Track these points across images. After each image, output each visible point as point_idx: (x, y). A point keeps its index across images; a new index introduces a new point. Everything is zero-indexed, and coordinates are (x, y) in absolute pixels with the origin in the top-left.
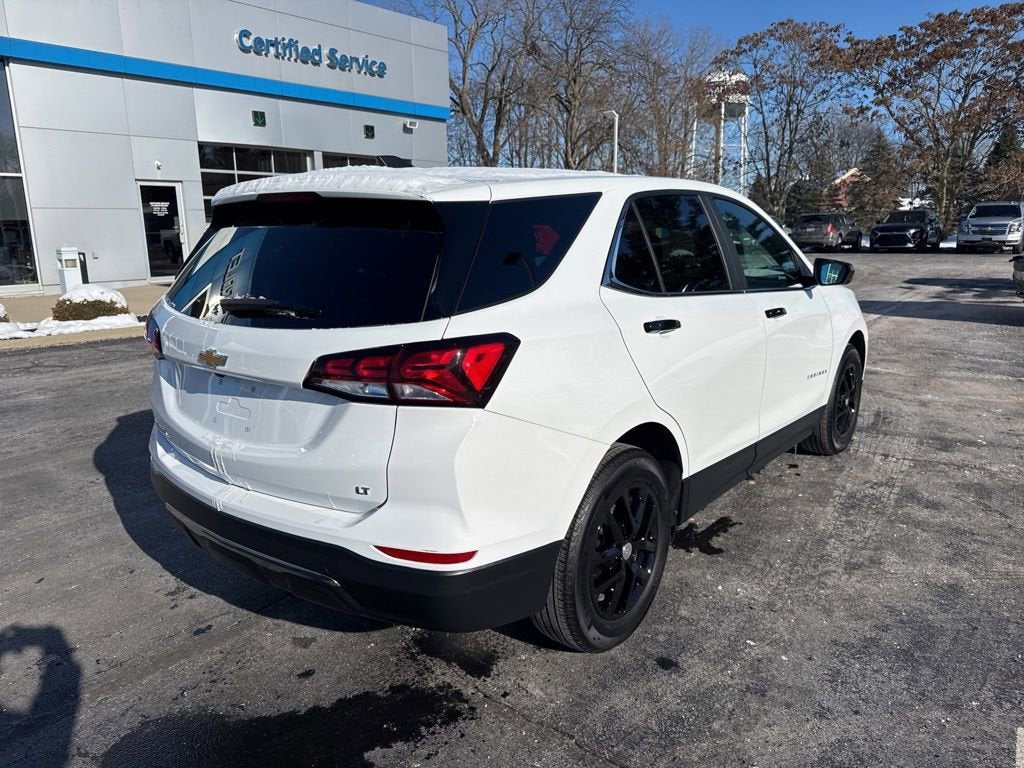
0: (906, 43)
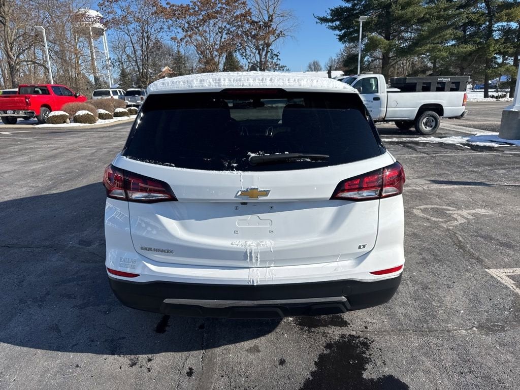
0: (194, 9)
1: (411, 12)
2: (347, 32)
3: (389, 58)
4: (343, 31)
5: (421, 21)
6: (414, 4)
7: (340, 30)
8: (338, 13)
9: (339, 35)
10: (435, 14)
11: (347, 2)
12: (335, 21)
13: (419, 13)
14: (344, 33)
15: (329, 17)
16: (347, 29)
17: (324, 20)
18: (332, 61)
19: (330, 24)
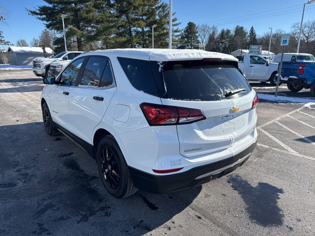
1: (92, 16)
2: (52, 23)
3: (82, 41)
4: (49, 22)
5: (98, 22)
6: (92, 12)
7: (47, 21)
8: (43, 10)
9: (47, 25)
10: (105, 19)
11: (50, 4)
12: (43, 15)
13: (97, 17)
14: (50, 23)
15: (38, 12)
16: (53, 21)
17: (34, 13)
18: (35, 40)
19: (39, 16)
